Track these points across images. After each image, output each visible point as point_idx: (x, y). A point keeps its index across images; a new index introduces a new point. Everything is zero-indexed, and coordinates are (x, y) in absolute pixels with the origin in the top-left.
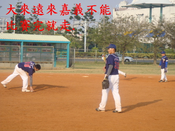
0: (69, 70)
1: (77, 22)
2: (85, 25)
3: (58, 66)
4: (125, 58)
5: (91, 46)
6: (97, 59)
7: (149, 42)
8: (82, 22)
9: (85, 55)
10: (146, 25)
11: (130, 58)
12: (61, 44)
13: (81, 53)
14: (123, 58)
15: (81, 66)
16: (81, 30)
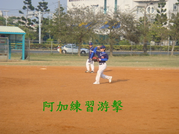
0: (24, 62)
1: (31, 12)
2: (40, 16)
3: (13, 58)
4: (82, 50)
5: (46, 37)
6: (53, 50)
7: (105, 33)
8: (36, 12)
9: (40, 46)
10: (102, 16)
11: (86, 50)
12: (16, 35)
13: (36, 45)
14: (79, 50)
15: (37, 58)
16: (34, 21)
